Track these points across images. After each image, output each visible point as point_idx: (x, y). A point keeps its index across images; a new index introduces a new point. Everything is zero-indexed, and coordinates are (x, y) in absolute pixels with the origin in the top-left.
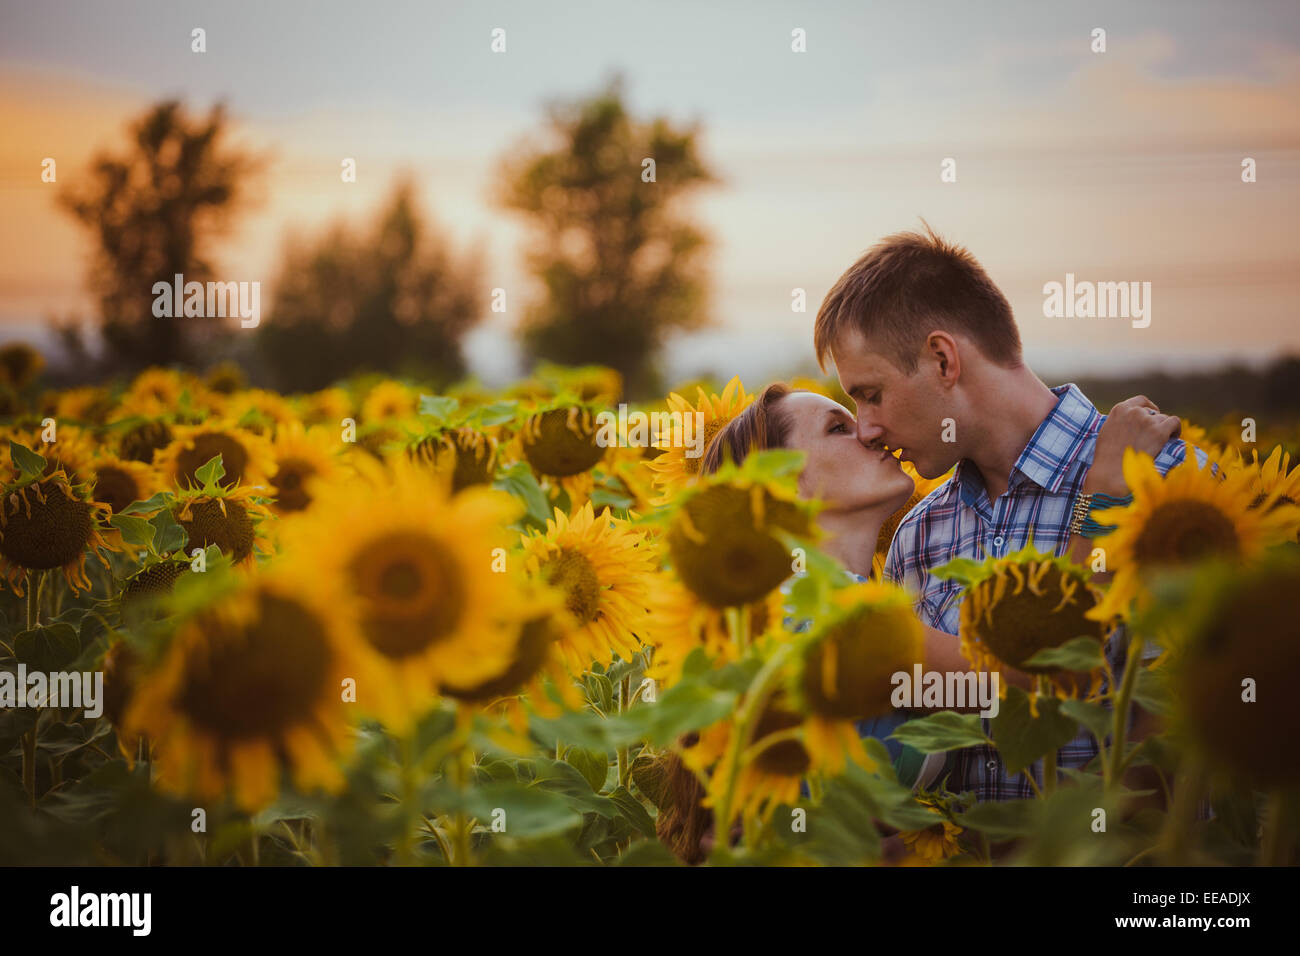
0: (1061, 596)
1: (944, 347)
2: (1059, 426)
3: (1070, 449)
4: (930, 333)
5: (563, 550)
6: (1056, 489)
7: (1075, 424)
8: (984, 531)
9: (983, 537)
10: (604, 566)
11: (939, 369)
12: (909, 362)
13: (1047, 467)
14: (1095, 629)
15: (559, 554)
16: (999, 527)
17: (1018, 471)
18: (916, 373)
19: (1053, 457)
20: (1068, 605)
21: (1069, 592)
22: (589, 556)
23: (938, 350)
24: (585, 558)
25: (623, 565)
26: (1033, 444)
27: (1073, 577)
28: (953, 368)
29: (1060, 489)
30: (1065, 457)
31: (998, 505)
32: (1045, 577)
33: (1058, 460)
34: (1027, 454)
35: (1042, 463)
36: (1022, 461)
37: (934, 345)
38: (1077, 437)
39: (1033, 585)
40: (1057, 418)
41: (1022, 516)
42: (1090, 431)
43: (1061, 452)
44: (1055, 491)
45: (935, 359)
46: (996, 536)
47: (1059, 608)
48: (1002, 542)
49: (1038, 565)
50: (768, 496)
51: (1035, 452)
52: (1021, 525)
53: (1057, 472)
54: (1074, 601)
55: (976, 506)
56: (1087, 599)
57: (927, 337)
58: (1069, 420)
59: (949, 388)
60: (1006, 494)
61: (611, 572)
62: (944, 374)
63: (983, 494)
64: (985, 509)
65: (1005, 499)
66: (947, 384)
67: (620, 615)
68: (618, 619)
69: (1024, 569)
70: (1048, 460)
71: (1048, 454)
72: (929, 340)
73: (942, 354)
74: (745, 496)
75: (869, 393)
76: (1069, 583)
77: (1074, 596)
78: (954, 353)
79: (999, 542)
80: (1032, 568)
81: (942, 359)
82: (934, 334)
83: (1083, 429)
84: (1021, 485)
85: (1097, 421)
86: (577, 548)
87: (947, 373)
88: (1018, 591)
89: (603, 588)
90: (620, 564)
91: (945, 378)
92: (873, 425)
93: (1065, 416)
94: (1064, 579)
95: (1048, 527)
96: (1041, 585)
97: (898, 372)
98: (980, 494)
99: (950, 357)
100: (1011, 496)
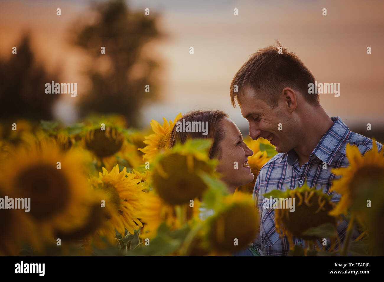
0: (318, 206)
1: (290, 94)
2: (332, 136)
3: (337, 147)
4: (284, 88)
5: (104, 183)
6: (330, 163)
7: (339, 135)
8: (295, 176)
9: (295, 179)
10: (122, 191)
11: (287, 104)
12: (274, 102)
13: (326, 153)
14: (333, 220)
15: (103, 185)
16: (302, 176)
17: (313, 154)
18: (277, 106)
19: (329, 149)
20: (321, 210)
21: (322, 205)
22: (116, 186)
23: (287, 96)
24: (114, 187)
25: (130, 190)
26: (321, 144)
27: (324, 199)
28: (293, 104)
29: (331, 163)
30: (334, 150)
31: (302, 167)
32: (312, 198)
33: (331, 151)
34: (318, 148)
35: (324, 152)
36: (316, 151)
37: (285, 93)
38: (340, 141)
39: (306, 201)
40: (331, 132)
41: (312, 173)
42: (346, 139)
43: (332, 148)
44: (329, 165)
45: (286, 100)
46: (300, 180)
47: (317, 211)
48: (302, 183)
49: (309, 193)
50: (195, 159)
51: (321, 147)
52: (311, 176)
53: (330, 156)
54: (324, 209)
55: (293, 165)
56: (330, 207)
57: (282, 91)
58: (337, 133)
59: (291, 113)
60: (307, 164)
61: (125, 193)
62: (289, 106)
63: (297, 160)
64: (297, 167)
65: (306, 165)
66: (291, 111)
67: (129, 212)
68: (127, 214)
69: (303, 194)
70: (327, 151)
71: (327, 148)
72: (283, 92)
73: (288, 98)
74: (184, 158)
75: (255, 117)
76: (322, 201)
77: (324, 206)
78: (294, 97)
79: (301, 182)
80: (306, 194)
81: (289, 100)
82: (286, 89)
83: (343, 138)
84: (314, 160)
85: (348, 134)
86: (111, 183)
87: (291, 105)
88: (300, 204)
89: (122, 200)
90: (129, 190)
91: (290, 108)
92: (257, 130)
93: (334, 132)
94: (320, 199)
95: (323, 179)
96: (310, 201)
97: (269, 107)
98: (295, 160)
99: (292, 99)
100: (309, 164)
